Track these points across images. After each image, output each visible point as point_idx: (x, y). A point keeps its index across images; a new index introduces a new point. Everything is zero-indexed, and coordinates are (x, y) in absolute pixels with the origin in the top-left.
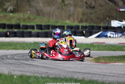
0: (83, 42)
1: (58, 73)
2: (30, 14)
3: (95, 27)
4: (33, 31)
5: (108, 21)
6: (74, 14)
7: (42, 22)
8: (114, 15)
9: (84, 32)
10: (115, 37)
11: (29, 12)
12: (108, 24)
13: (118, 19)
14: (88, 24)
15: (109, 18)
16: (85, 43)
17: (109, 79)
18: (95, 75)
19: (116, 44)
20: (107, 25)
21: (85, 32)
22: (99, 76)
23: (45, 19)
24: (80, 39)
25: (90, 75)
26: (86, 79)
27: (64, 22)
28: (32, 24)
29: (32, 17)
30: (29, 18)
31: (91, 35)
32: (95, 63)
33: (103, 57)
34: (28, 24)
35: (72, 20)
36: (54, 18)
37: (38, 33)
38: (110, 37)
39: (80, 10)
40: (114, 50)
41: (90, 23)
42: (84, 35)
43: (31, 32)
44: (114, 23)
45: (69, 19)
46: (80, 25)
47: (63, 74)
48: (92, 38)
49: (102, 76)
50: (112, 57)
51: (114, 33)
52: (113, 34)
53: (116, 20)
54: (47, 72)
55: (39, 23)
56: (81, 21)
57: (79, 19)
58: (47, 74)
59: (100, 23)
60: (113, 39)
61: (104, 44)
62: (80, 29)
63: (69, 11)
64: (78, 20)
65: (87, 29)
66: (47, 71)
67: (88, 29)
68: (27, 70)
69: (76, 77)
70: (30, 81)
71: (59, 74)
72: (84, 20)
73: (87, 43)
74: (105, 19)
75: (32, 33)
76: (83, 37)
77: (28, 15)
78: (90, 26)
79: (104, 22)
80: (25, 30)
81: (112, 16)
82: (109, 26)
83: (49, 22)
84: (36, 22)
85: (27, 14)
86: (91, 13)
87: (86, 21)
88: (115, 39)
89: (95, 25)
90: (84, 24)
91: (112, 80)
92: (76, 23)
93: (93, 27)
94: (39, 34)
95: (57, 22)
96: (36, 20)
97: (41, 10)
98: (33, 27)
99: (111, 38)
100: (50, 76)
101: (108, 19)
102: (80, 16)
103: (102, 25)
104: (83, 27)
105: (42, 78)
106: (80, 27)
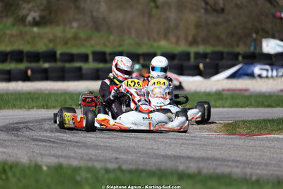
0: (198, 89)
1: (142, 159)
2: (78, 28)
3: (225, 56)
4: (85, 66)
5: (255, 40)
6: (177, 26)
7: (105, 45)
8: (269, 27)
9: (201, 66)
10: (272, 77)
11: (75, 25)
12: (255, 48)
13: (277, 35)
14: (209, 49)
15: (257, 33)
16: (203, 90)
17: (259, 172)
18: (226, 163)
19: (274, 92)
20: (252, 49)
21: (204, 66)
22: (234, 164)
23: (112, 38)
24: (193, 82)
25: (215, 163)
26: (205, 171)
27: (156, 44)
28: (82, 50)
29: (82, 35)
30: (76, 37)
31: (217, 72)
32: (225, 136)
33: (244, 122)
34: (74, 50)
35: (174, 40)
36: (133, 35)
37: (98, 70)
38: (260, 76)
39: (191, 17)
40: (269, 106)
41: (214, 46)
42: (200, 73)
43: (80, 69)
44: (268, 45)
45: (166, 37)
46: (193, 50)
47: (153, 161)
48: (218, 81)
49: (242, 165)
50: (264, 120)
51: (268, 67)
52: (267, 70)
53: (273, 37)
54: (116, 158)
55: (98, 48)
56: (194, 42)
57: (190, 38)
58: (117, 163)
59: (238, 45)
60: (266, 80)
61: (247, 93)
62: (192, 60)
63: (167, 19)
64: (186, 39)
65: (208, 60)
66: (118, 156)
67: (211, 59)
68: (72, 155)
69: (181, 167)
70: (78, 178)
71: (144, 161)
72: (199, 39)
73: (208, 90)
74: (248, 35)
75: (84, 72)
76: (198, 78)
77: (74, 30)
78: (214, 53)
79: (245, 44)
80: (68, 65)
81: (263, 30)
82: (258, 51)
83: (120, 45)
84: (92, 46)
85: (71, 28)
86: (216, 24)
87: (205, 41)
88: (271, 81)
89: (225, 50)
90: (201, 49)
91: (265, 172)
92: (182, 48)
93: (220, 55)
94: (100, 73)
95: (139, 45)
96: (92, 42)
97: (104, 19)
98: (85, 58)
99: (263, 80)
100: (124, 167)
101: (254, 36)
102: (192, 31)
103: (241, 49)
104: (198, 55)
105: (107, 171)
106: (192, 56)
